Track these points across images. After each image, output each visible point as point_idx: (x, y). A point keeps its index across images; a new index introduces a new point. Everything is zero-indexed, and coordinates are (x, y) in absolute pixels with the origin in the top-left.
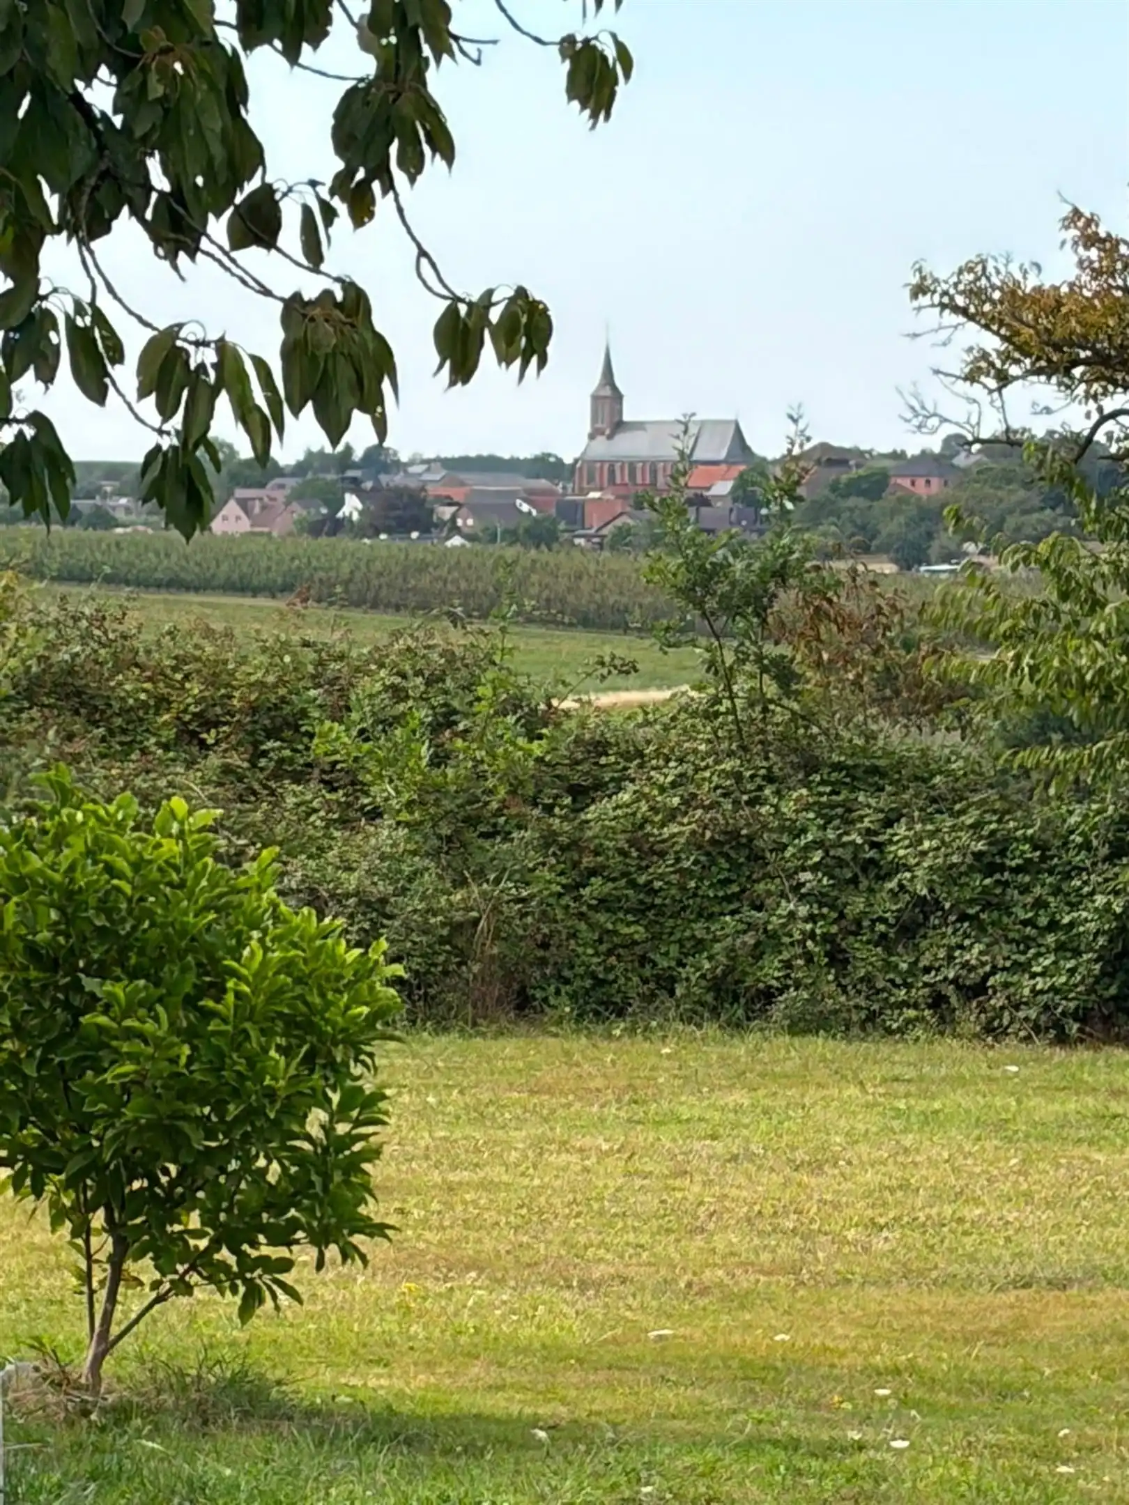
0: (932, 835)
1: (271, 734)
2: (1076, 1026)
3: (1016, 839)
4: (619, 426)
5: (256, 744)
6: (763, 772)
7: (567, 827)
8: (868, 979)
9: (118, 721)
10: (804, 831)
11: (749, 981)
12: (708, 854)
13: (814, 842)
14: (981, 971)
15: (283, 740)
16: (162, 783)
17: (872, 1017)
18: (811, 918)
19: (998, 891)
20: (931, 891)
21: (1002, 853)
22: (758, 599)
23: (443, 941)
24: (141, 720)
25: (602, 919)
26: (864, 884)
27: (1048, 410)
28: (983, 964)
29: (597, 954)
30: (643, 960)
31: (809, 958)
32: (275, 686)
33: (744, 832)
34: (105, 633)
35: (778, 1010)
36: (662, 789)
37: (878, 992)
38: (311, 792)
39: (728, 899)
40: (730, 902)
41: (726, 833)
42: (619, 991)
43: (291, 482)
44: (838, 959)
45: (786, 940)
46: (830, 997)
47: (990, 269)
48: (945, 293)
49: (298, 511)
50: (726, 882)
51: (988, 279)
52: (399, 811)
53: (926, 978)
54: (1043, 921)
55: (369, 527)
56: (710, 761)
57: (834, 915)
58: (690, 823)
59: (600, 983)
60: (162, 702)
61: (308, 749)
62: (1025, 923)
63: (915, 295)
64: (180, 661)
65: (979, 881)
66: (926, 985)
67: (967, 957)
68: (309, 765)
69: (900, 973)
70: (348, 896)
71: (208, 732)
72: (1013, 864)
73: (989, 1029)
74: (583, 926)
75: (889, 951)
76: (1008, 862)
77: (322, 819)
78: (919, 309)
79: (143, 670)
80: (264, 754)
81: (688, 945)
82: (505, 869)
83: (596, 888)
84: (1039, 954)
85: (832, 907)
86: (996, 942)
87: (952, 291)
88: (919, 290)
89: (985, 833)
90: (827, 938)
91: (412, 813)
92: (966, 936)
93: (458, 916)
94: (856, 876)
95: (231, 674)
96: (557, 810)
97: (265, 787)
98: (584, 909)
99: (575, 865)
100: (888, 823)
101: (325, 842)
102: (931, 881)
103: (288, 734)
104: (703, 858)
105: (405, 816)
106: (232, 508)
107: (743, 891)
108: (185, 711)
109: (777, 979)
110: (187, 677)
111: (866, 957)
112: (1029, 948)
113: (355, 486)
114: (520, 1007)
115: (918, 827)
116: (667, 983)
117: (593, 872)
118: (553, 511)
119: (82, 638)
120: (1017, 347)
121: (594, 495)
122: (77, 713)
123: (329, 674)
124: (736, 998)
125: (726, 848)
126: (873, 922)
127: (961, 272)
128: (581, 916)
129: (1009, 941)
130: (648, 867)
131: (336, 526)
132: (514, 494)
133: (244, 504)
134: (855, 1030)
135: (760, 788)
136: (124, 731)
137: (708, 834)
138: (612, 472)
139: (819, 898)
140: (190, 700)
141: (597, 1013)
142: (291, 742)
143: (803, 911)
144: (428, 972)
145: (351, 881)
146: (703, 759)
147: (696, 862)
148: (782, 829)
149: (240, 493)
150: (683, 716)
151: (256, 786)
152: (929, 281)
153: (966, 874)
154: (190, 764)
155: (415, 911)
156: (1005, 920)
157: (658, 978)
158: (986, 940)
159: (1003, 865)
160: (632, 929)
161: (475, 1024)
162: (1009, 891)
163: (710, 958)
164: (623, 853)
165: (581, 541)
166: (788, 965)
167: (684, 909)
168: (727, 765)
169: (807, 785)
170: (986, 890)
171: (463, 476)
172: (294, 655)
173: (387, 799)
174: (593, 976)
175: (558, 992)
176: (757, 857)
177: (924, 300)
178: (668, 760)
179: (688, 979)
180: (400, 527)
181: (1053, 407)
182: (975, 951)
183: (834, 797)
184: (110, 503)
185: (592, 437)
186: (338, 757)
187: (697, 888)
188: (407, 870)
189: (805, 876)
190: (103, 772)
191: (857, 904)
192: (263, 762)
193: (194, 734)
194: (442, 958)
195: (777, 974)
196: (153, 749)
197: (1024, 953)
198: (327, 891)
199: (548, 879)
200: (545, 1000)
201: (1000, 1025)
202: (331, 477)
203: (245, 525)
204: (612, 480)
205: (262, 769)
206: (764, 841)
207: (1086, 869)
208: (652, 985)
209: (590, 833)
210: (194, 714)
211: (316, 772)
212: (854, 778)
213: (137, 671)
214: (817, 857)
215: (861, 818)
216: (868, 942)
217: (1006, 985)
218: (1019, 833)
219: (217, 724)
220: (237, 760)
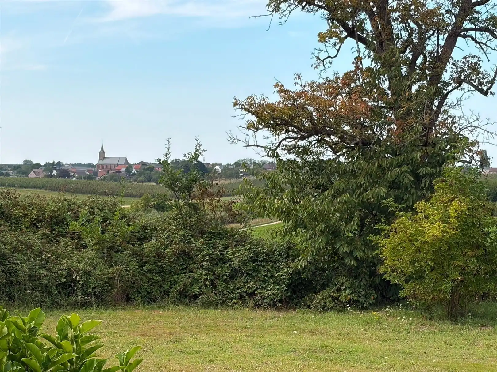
0: (238, 252)
1: (56, 224)
2: (280, 304)
3: (261, 253)
4: (104, 158)
5: (52, 227)
6: (190, 234)
7: (138, 250)
8: (222, 291)
9: (14, 221)
10: (203, 250)
11: (190, 292)
12: (177, 257)
13: (206, 253)
14: (253, 289)
15: (59, 226)
16: (26, 238)
17: (223, 302)
18: (206, 275)
19: (257, 267)
20: (239, 267)
21: (257, 256)
22: (189, 188)
23: (106, 283)
24: (20, 220)
25: (149, 275)
26: (219, 265)
27: (268, 138)
28: (254, 287)
29: (148, 285)
30: (161, 287)
31: (206, 286)
32: (57, 211)
33: (187, 251)
34: (10, 197)
35: (199, 301)
36: (163, 239)
37: (225, 295)
38: (67, 240)
39: (183, 269)
40: (184, 270)
41: (182, 251)
42: (154, 295)
43: (43, 168)
44: (214, 285)
45: (200, 281)
46: (213, 297)
47: (255, 99)
48: (243, 105)
49: (44, 173)
50: (183, 264)
51: (255, 101)
52: (93, 246)
53: (238, 291)
54: (269, 275)
55: (58, 176)
56: (177, 231)
57: (212, 274)
58: (172, 249)
59: (148, 293)
60: (26, 216)
61: (66, 228)
62: (265, 276)
63: (234, 106)
64: (31, 204)
65: (252, 265)
66: (238, 293)
67: (249, 285)
68: (66, 233)
69: (230, 290)
70: (80, 270)
71: (39, 224)
72: (260, 260)
73: (256, 305)
74: (144, 277)
75: (227, 283)
76: (259, 259)
77: (71, 248)
78: (236, 109)
79: (21, 207)
80: (55, 230)
81: (173, 282)
82: (122, 262)
83: (147, 267)
84: (269, 285)
85: (212, 271)
86: (257, 281)
87: (244, 105)
88: (236, 104)
89: (253, 251)
90: (211, 280)
91: (96, 246)
92: (248, 279)
93: (110, 276)
94: (217, 263)
95: (45, 208)
96: (136, 245)
97: (55, 239)
98: (144, 273)
99: (141, 260)
100: (226, 248)
101: (72, 255)
102: (239, 265)
103: (61, 224)
104: (176, 258)
105: (94, 247)
106: (32, 173)
107: (187, 267)
108: (32, 218)
109: (198, 292)
110: (33, 209)
111: (221, 285)
112: (266, 283)
113: (55, 169)
114: (127, 301)
115: (234, 249)
116: (167, 293)
117: (146, 262)
118: (92, 174)
119: (4, 198)
120: (262, 119)
121: (100, 171)
122: (2, 218)
123: (71, 208)
124: (186, 297)
125: (182, 255)
126: (223, 275)
127: (248, 99)
128: (143, 275)
129: (260, 281)
130: (161, 261)
131: (52, 176)
132: (85, 170)
133: (34, 172)
134: (219, 306)
135: (190, 239)
136: (15, 224)
137: (177, 252)
138: (103, 166)
139: (207, 269)
140: (34, 215)
141: (148, 301)
142: (62, 226)
143: (204, 273)
144: (102, 292)
145: (81, 266)
146: (174, 231)
147: (174, 259)
148: (197, 250)
149: (34, 170)
150: (167, 219)
151: (53, 239)
152: (239, 102)
153: (248, 262)
154: (34, 233)
155: (99, 274)
156: (259, 275)
157: (164, 291)
158: (254, 280)
159: (257, 260)
160: (158, 278)
161: (115, 306)
162: (260, 267)
163: (179, 286)
164: (154, 257)
165: (98, 179)
166: (200, 288)
167: (171, 272)
168: (182, 233)
169: (202, 238)
170: (254, 267)
171: (75, 167)
172: (62, 203)
173: (89, 242)
174: (147, 291)
175: (138, 296)
176: (191, 258)
177: (237, 107)
178: (164, 231)
179: (173, 292)
180: (64, 176)
181: (269, 137)
182: (251, 283)
183: (210, 241)
184: (9, 172)
185: (99, 160)
186: (76, 231)
187: (175, 266)
188: (96, 263)
189: (205, 263)
190: (10, 235)
191: (218, 271)
192: (54, 232)
193: (35, 224)
194: (106, 288)
195: (198, 290)
196: (24, 228)
197: (265, 284)
198: (74, 269)
199: (134, 265)
200: (134, 298)
201: (259, 304)
202: (51, 167)
203: (35, 176)
204: (103, 168)
205: (54, 234)
206: (193, 253)
207: (280, 261)
208: (163, 293)
209: (145, 252)
210: (35, 219)
211: (69, 235)
212: (214, 236)
213: (19, 207)
214: (207, 258)
215: (218, 247)
216: (222, 281)
217: (260, 293)
218: (262, 251)
219: (41, 221)
220: (47, 232)
